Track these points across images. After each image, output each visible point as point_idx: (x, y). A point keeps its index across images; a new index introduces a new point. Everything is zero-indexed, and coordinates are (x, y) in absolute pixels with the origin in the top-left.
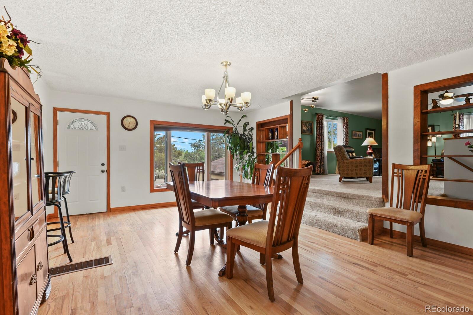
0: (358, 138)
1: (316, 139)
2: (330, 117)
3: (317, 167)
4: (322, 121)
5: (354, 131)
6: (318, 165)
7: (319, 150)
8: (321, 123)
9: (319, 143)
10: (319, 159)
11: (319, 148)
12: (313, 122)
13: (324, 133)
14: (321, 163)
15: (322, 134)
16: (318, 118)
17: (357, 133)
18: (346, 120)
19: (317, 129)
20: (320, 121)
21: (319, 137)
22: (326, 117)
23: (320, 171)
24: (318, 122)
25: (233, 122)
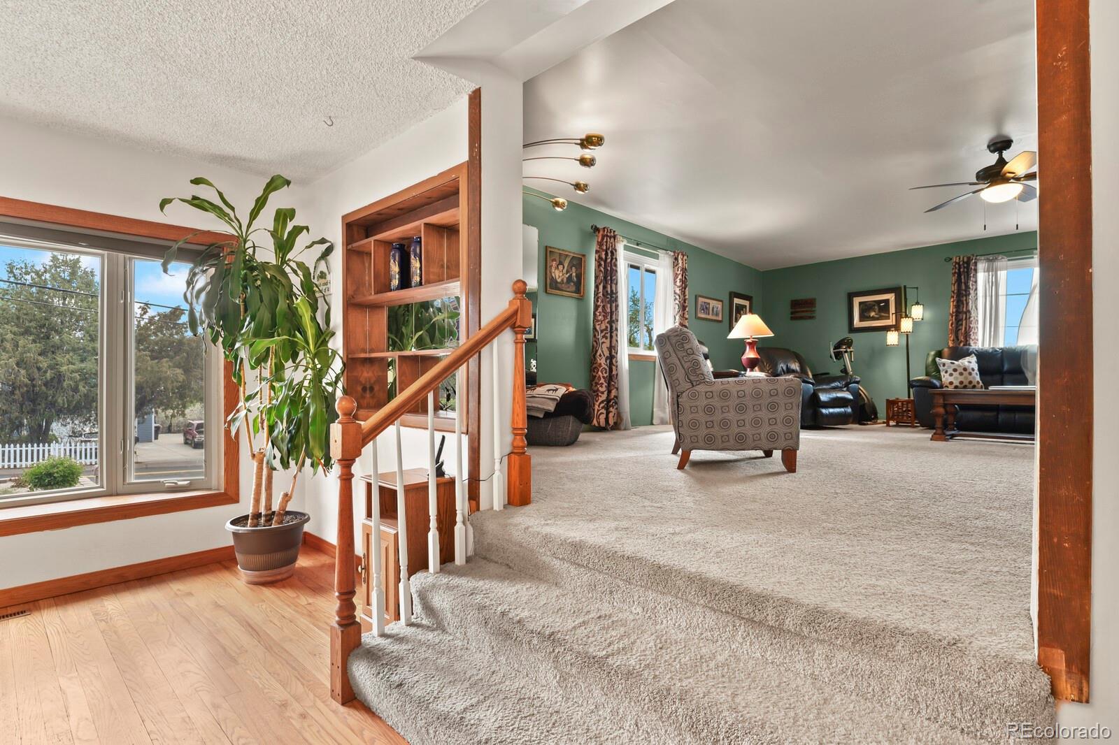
0: (710, 317)
1: (595, 314)
2: (638, 245)
3: (596, 407)
4: (612, 253)
5: (701, 296)
6: (601, 399)
7: (604, 350)
8: (609, 260)
9: (603, 327)
10: (602, 381)
11: (603, 343)
12: (584, 256)
13: (619, 294)
14: (609, 392)
15: (612, 297)
16: (600, 244)
17: (709, 304)
18: (682, 259)
19: (599, 281)
20: (607, 254)
21: (604, 307)
22: (625, 242)
23: (607, 419)
24: (600, 257)
25: (233, 209)
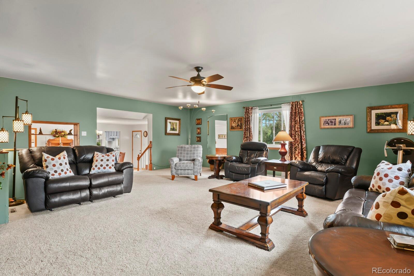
0: (336, 126)
2: (271, 106)
5: (324, 117)
12: (243, 117)
17: (335, 119)
